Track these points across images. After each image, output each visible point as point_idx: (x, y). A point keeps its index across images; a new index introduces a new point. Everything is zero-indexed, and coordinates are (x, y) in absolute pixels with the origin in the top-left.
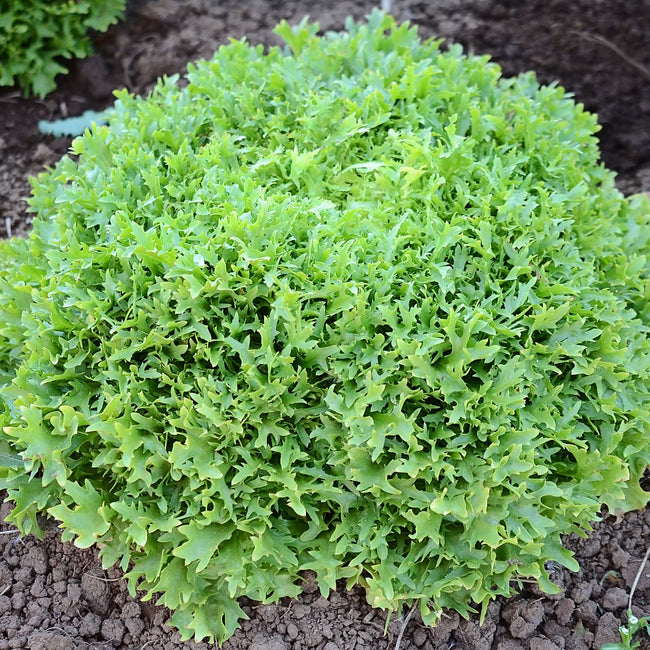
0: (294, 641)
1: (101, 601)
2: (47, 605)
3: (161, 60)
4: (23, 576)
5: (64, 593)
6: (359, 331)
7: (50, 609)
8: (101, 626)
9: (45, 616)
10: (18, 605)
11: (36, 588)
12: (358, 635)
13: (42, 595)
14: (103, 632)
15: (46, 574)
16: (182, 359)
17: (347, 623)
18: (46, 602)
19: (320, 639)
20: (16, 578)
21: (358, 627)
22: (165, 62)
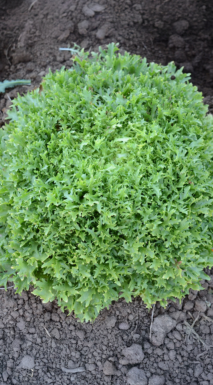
0: (118, 316)
1: (49, 307)
2: (31, 313)
3: (21, 54)
4: (21, 303)
5: (37, 307)
6: (131, 218)
7: (33, 313)
8: (51, 316)
9: (31, 317)
10: (21, 314)
11: (27, 307)
12: (139, 310)
13: (29, 309)
14: (52, 319)
15: (28, 300)
16: (70, 235)
17: (135, 306)
18: (31, 311)
19: (127, 314)
20: (18, 303)
21: (138, 307)
22: (23, 55)
